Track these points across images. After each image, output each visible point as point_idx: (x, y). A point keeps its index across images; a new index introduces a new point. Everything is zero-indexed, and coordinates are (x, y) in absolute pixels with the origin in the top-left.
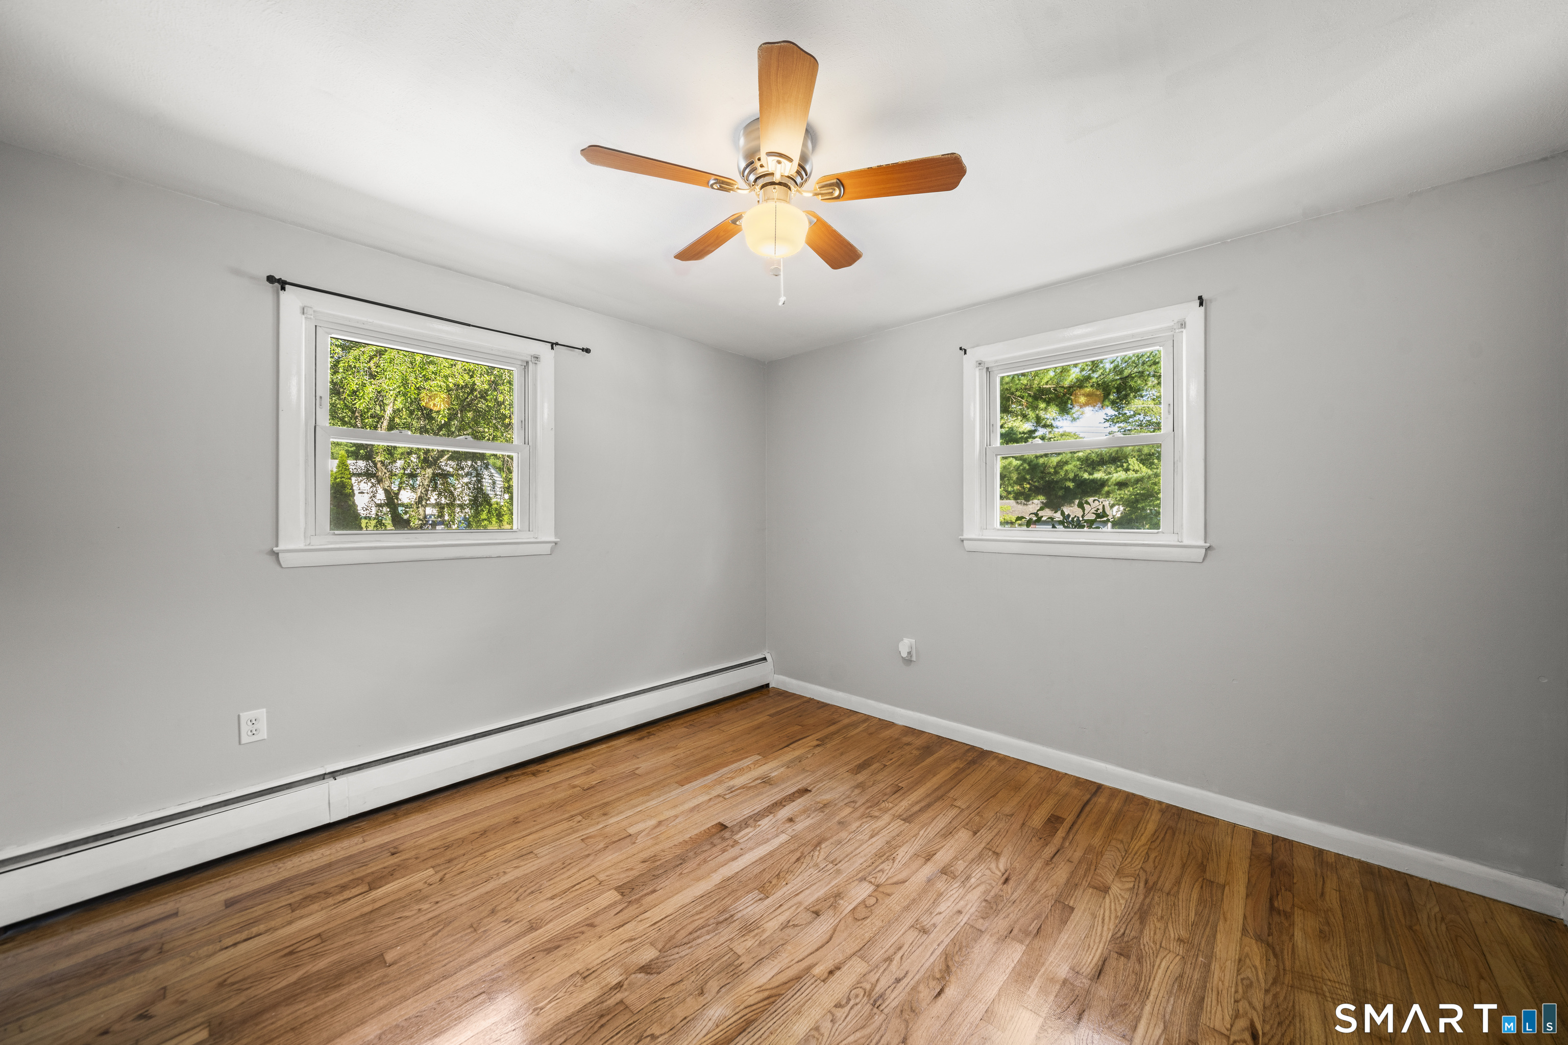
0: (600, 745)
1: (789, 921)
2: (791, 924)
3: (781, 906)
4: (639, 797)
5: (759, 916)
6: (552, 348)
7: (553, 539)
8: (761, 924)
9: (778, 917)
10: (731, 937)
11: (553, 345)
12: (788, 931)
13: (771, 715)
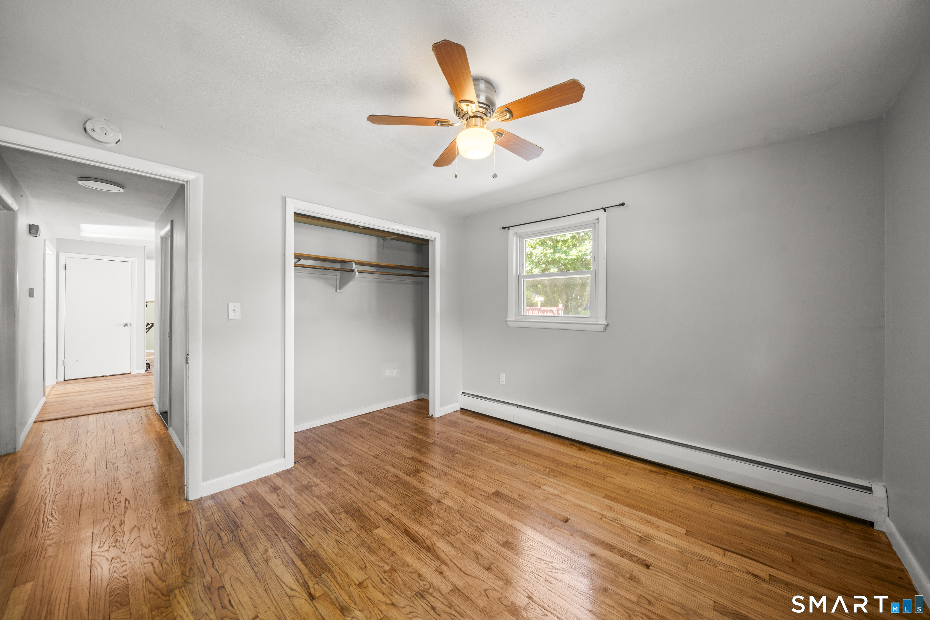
0: (628, 459)
1: (480, 555)
2: (479, 556)
3: (494, 551)
4: (579, 483)
5: (484, 542)
6: (605, 211)
7: (605, 323)
8: (478, 543)
9: (483, 550)
10: (467, 532)
11: (604, 209)
12: (473, 554)
13: (787, 534)
